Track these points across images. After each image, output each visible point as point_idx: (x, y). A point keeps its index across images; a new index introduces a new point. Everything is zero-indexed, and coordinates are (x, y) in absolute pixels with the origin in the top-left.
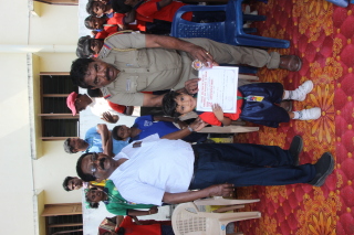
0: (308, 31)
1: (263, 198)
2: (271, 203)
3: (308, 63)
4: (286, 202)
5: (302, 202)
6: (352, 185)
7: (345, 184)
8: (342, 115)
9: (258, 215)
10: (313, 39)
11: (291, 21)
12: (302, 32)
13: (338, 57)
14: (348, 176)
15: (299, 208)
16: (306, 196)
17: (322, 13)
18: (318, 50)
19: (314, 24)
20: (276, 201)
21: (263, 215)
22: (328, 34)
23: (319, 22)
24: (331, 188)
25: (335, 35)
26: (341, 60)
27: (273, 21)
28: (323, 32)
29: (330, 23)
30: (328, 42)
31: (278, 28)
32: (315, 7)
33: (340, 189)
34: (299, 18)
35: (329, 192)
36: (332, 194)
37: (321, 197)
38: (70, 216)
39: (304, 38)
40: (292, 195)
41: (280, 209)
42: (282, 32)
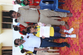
0: (75, 9)
1: (60, 50)
2: (62, 51)
3: (74, 18)
4: (66, 52)
5: (70, 53)
6: (82, 51)
7: (81, 50)
8: (81, 33)
9: (59, 54)
10: (76, 12)
11: (71, 6)
12: (73, 9)
13: (82, 18)
14: (82, 48)
15: (69, 54)
16: (71, 51)
17: (79, 6)
18: (77, 15)
19: (77, 8)
20: (63, 51)
21: (60, 54)
22: (80, 11)
23: (78, 8)
24: (77, 50)
25: (81, 12)
26: (82, 19)
27: (66, 5)
28: (78, 10)
29: (81, 9)
30: (80, 13)
31: (67, 7)
32: (77, 3)
33: (79, 51)
34: (73, 6)
35: (77, 51)
36: (77, 52)
37: (75, 52)
38: (9, 50)
39: (74, 11)
40: (67, 50)
41: (64, 53)
42: (68, 8)
